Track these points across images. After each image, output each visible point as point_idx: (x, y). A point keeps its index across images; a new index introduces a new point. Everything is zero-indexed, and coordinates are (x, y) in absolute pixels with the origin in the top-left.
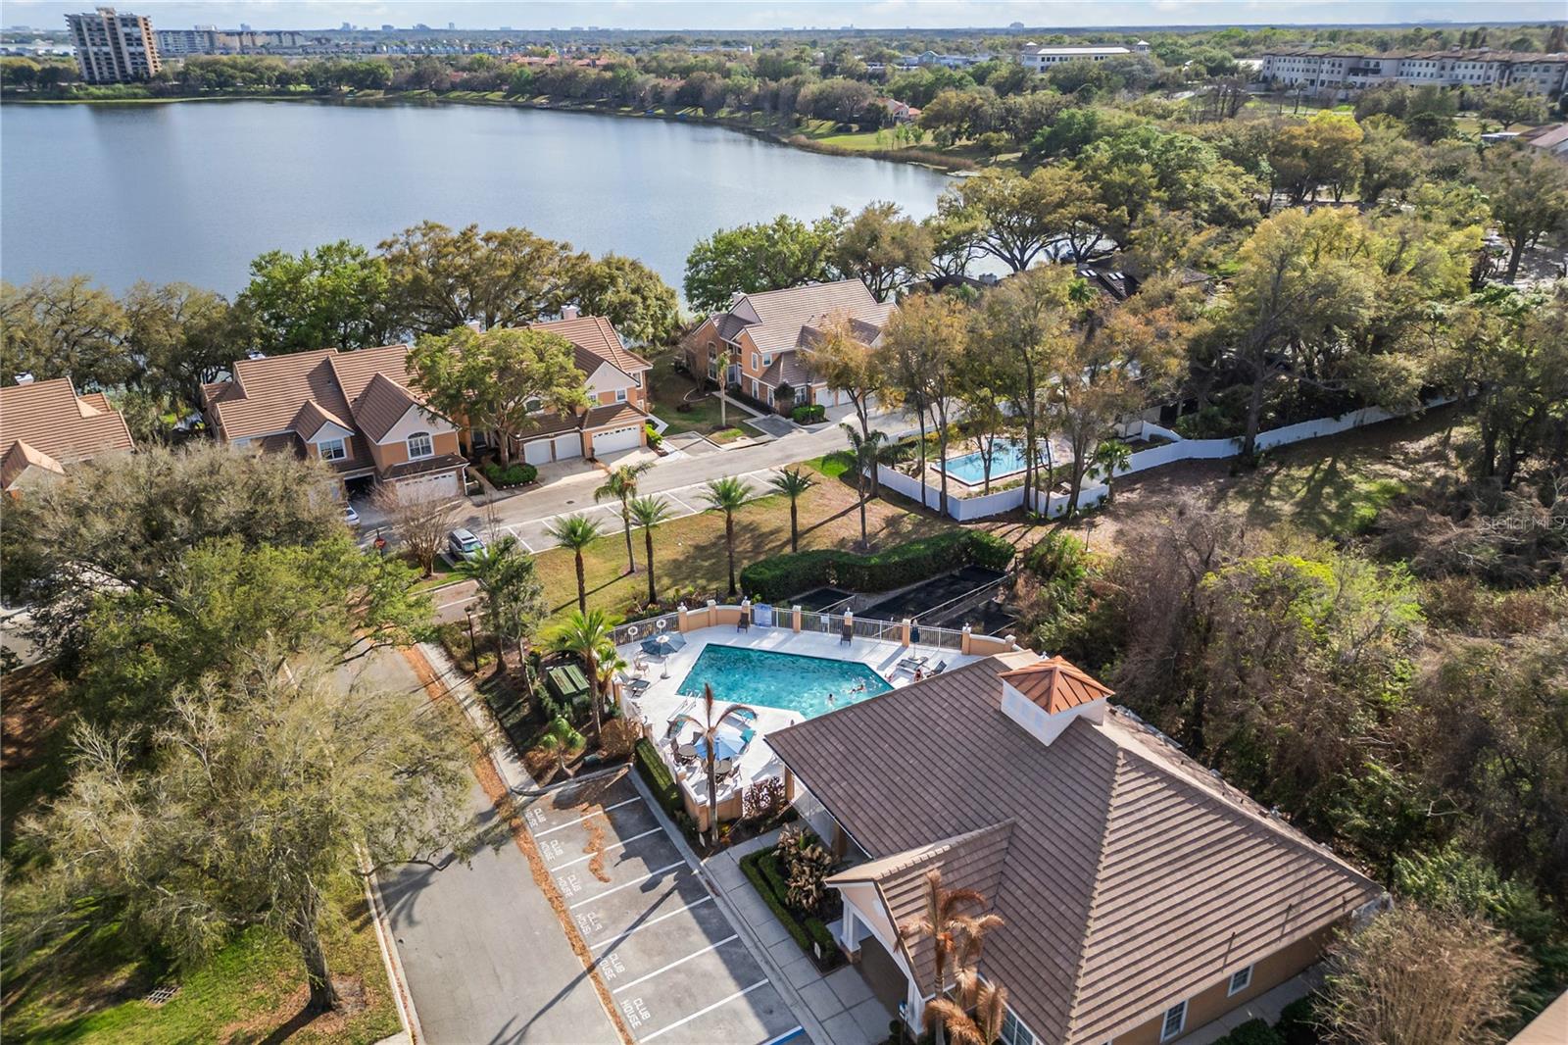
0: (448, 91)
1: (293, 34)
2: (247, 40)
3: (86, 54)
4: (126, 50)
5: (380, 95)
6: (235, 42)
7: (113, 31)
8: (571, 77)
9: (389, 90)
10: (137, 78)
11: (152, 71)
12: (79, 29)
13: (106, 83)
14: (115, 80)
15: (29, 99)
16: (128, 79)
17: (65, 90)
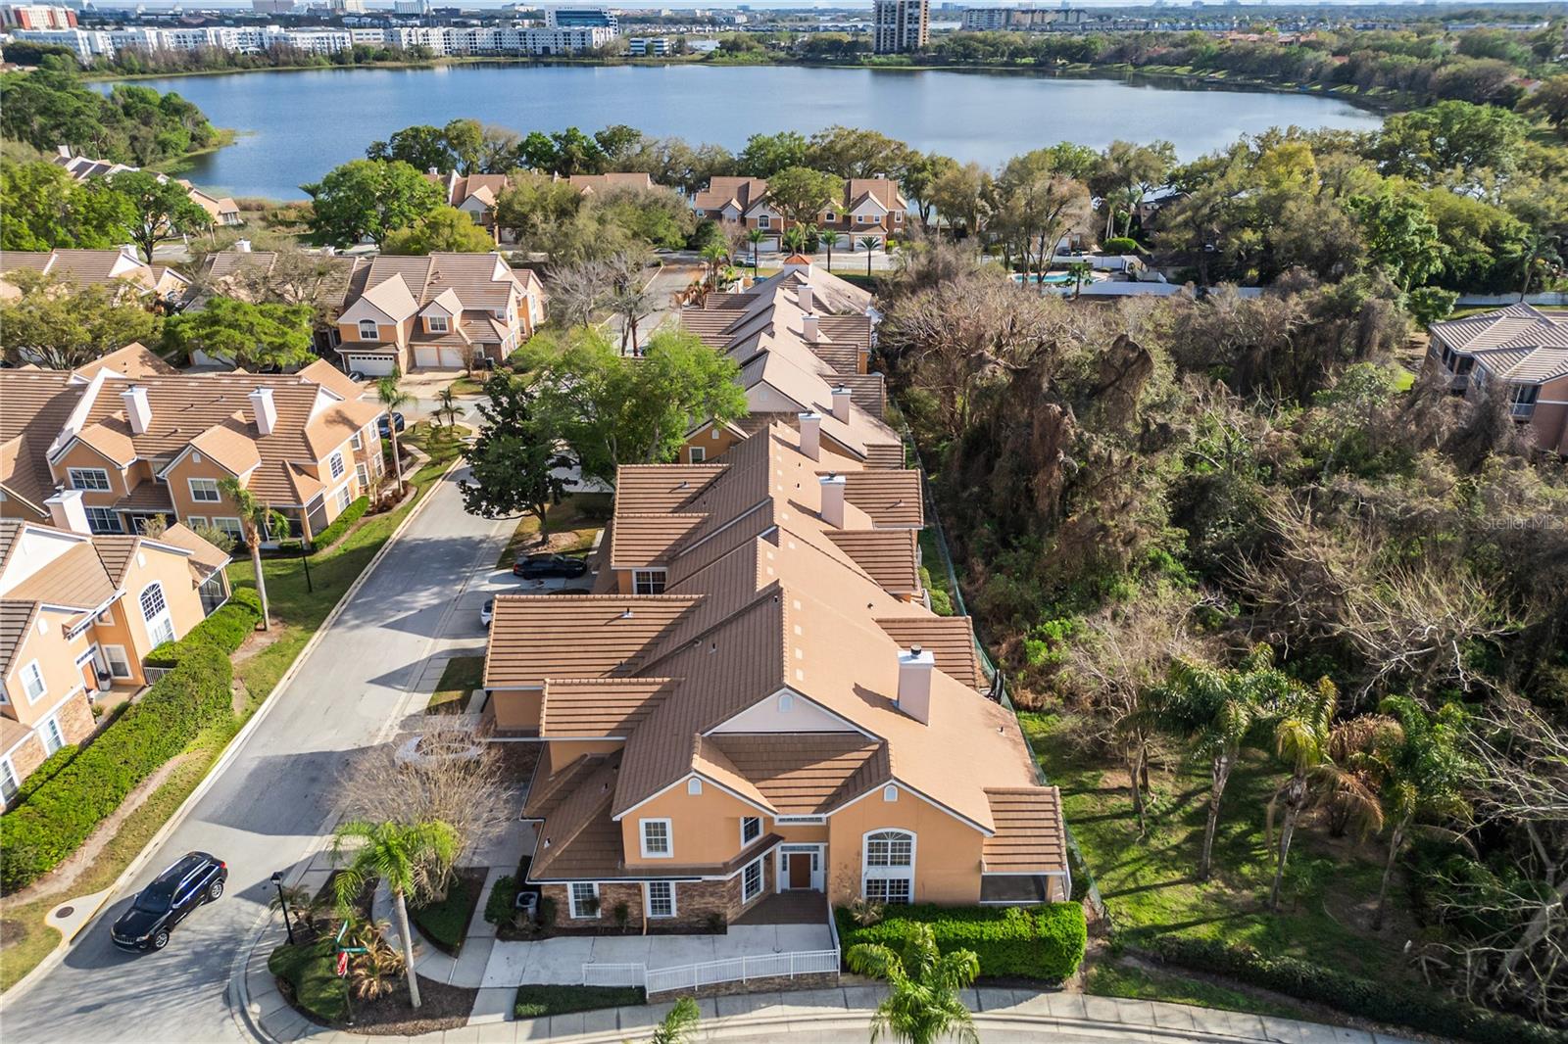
0: (1145, 64)
1: (1079, 11)
2: (1037, 18)
3: (879, 29)
4: (906, 26)
5: (1086, 67)
6: (1027, 19)
7: (902, 10)
8: (1249, 54)
9: (1095, 63)
10: (908, 50)
11: (920, 44)
12: (880, 11)
13: (886, 52)
14: (892, 51)
15: (832, 64)
16: (901, 51)
17: (857, 58)
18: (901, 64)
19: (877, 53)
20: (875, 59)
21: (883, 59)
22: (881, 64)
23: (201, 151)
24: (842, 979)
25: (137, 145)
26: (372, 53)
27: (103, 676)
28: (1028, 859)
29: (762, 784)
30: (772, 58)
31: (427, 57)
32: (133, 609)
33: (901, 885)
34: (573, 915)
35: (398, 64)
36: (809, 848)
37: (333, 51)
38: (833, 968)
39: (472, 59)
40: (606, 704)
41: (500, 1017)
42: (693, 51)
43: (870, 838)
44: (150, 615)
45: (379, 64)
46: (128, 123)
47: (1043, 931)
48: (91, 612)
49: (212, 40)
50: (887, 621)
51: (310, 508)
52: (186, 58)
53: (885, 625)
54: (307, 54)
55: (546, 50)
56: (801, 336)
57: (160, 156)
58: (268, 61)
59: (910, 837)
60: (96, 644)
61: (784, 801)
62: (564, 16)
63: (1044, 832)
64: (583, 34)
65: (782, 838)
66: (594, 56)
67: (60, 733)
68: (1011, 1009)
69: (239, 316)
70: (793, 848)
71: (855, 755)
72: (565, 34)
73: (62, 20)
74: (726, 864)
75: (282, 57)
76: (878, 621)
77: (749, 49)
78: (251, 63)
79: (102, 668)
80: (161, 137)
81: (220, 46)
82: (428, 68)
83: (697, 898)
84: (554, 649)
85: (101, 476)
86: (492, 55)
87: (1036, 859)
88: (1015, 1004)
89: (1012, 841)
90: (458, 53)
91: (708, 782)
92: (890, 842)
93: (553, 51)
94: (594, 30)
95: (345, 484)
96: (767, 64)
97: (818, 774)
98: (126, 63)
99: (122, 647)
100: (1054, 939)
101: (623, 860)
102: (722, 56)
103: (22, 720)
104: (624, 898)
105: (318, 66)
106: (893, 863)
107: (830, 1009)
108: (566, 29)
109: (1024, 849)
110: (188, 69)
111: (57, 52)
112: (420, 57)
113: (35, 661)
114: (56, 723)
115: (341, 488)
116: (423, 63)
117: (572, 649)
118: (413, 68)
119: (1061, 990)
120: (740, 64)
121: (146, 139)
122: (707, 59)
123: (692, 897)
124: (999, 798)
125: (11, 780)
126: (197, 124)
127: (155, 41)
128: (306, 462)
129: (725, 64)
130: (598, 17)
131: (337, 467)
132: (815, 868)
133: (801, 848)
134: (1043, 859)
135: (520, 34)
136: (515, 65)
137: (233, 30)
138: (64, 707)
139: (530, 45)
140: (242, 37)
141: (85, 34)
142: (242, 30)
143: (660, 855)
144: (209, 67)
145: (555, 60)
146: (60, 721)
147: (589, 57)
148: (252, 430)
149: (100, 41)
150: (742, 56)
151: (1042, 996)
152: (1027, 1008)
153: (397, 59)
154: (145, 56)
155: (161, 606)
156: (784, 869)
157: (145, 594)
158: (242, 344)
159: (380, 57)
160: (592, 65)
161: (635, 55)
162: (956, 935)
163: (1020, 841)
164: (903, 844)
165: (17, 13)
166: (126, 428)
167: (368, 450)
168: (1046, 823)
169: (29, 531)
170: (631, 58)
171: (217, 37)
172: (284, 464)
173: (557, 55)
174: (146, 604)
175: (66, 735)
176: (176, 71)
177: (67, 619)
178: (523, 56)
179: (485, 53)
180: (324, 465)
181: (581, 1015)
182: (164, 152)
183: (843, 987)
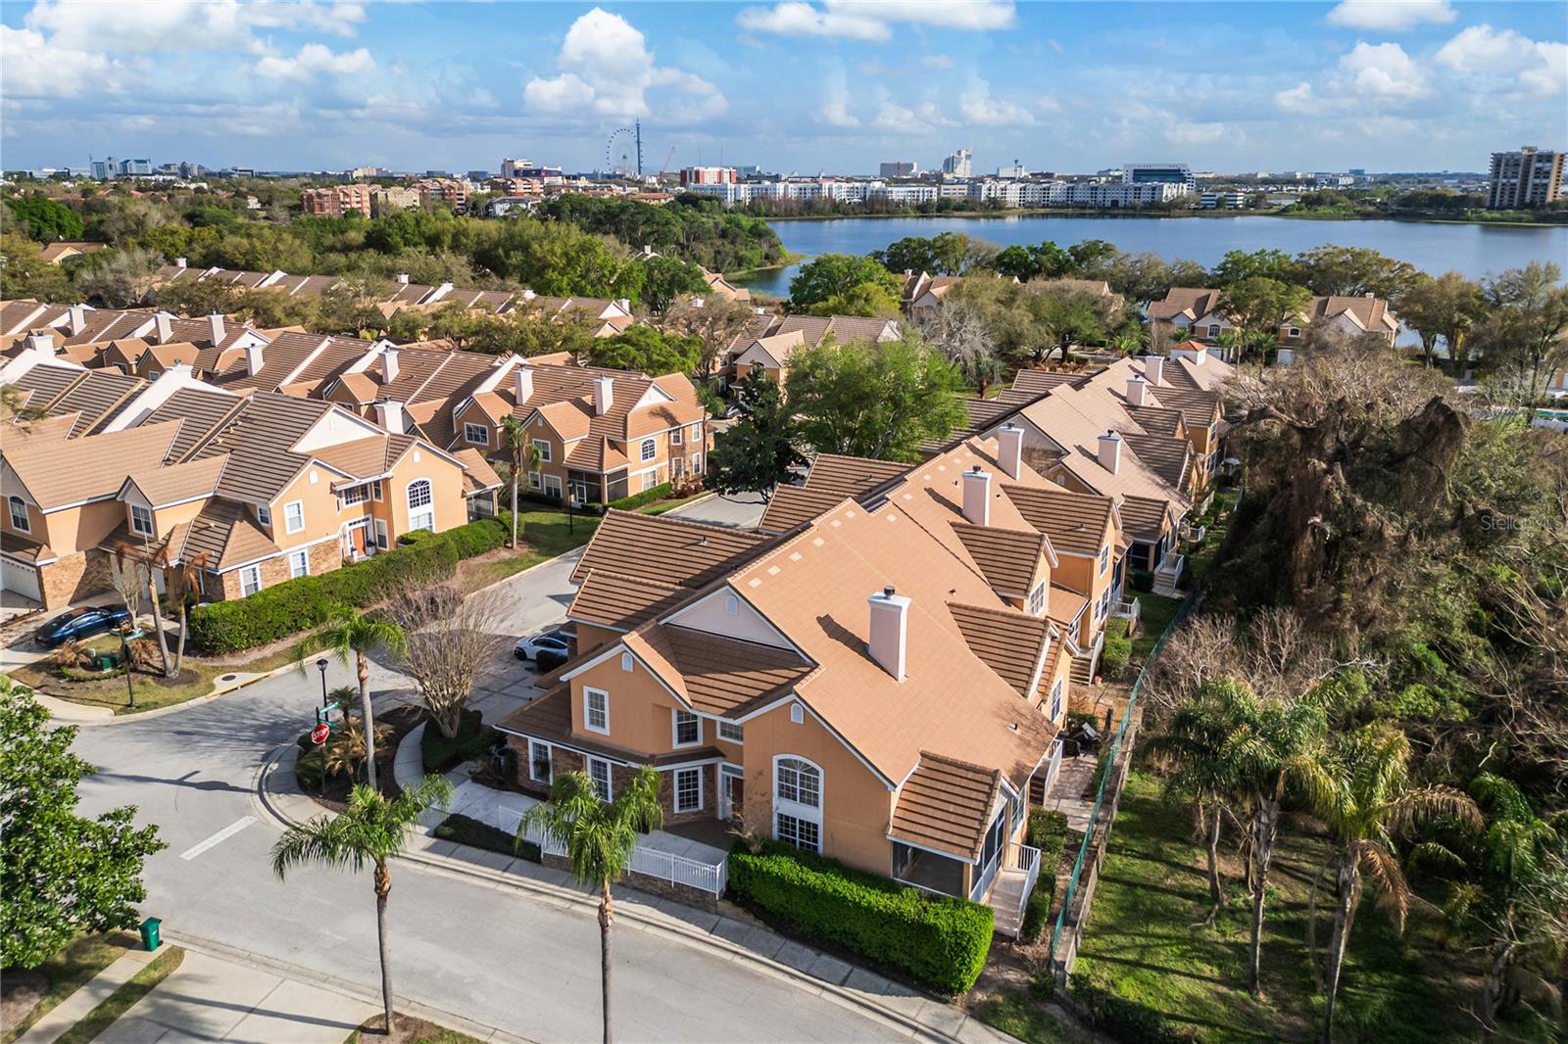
3: (1495, 185)
4: (1532, 180)
7: (1527, 165)
10: (1532, 205)
11: (1549, 198)
12: (1498, 166)
13: (1501, 208)
14: (1510, 207)
15: (1431, 220)
16: (1522, 206)
17: (1463, 213)
18: (1520, 220)
19: (1491, 208)
20: (1486, 214)
21: (1496, 215)
22: (1493, 220)
23: (769, 267)
24: (724, 906)
25: (719, 257)
26: (953, 204)
27: (370, 544)
28: (939, 835)
29: (690, 678)
30: (1358, 213)
31: (1001, 208)
32: (399, 494)
33: (810, 829)
34: (532, 777)
35: (973, 214)
37: (920, 202)
38: (717, 889)
39: (1042, 211)
40: (627, 599)
41: (425, 830)
42: (1271, 206)
43: (780, 763)
44: (414, 504)
45: (956, 213)
46: (718, 242)
47: (931, 919)
48: (357, 480)
49: (825, 193)
50: (959, 607)
51: (611, 477)
52: (802, 205)
53: (956, 610)
54: (898, 204)
55: (1115, 203)
56: (1124, 398)
57: (735, 268)
58: (864, 210)
59: (817, 773)
60: (370, 516)
61: (702, 698)
62: (1140, 174)
63: (968, 812)
64: (1154, 189)
65: (723, 755)
66: (1162, 209)
67: (307, 565)
68: (876, 997)
69: (642, 338)
70: (733, 770)
71: (785, 673)
72: (1136, 189)
73: (726, 178)
74: (653, 756)
75: (877, 207)
76: (950, 605)
77: (1333, 204)
78: (851, 211)
79: (371, 537)
80: (741, 253)
81: (830, 196)
82: (999, 217)
84: (634, 561)
85: (483, 431)
86: (1062, 207)
87: (947, 837)
88: (883, 994)
89: (930, 812)
90: (1030, 206)
91: (638, 662)
92: (798, 773)
93: (1121, 204)
94: (1166, 186)
95: (654, 468)
96: (1349, 218)
97: (743, 681)
98: (756, 208)
99: (385, 522)
100: (937, 929)
101: (571, 727)
102: (1299, 209)
103: (276, 543)
104: (571, 768)
105: (905, 215)
106: (802, 801)
107: (692, 927)
108: (1139, 185)
109: (939, 824)
110: (801, 214)
111: (709, 199)
112: (994, 208)
113: (300, 502)
114: (306, 556)
115: (649, 470)
116: (995, 213)
117: (648, 563)
118: (985, 217)
119: (946, 1002)
120: (1319, 218)
121: (727, 254)
122: (1284, 212)
124: (933, 765)
125: (256, 584)
126: (772, 246)
127: (782, 192)
128: (618, 439)
129: (1302, 217)
130: (1176, 175)
131: (648, 451)
134: (956, 839)
135: (1092, 189)
136: (1082, 216)
137: (844, 185)
138: (317, 547)
139: (1100, 198)
140: (850, 191)
141: (733, 186)
142: (850, 185)
143: (597, 730)
144: (817, 213)
145: (1122, 212)
146: (311, 556)
147: (1157, 209)
148: (591, 411)
149: (742, 192)
150: (1321, 210)
151: (920, 1000)
152: (895, 1004)
153: (973, 210)
154: (771, 203)
155: (427, 500)
156: (726, 791)
157: (413, 485)
158: (634, 358)
159: (959, 208)
160: (1160, 217)
161: (1204, 208)
162: (835, 891)
163: (938, 814)
164: (809, 777)
165: (697, 173)
166: (512, 400)
167: (688, 448)
168: (974, 804)
169: (335, 411)
170: (1200, 211)
171: (830, 189)
172: (603, 439)
173: (1125, 207)
174: (413, 493)
175: (312, 570)
176: (792, 215)
177: (337, 479)
178: (1091, 208)
179: (1056, 205)
180: (634, 445)
181: (484, 852)
182: (739, 265)
183: (722, 914)
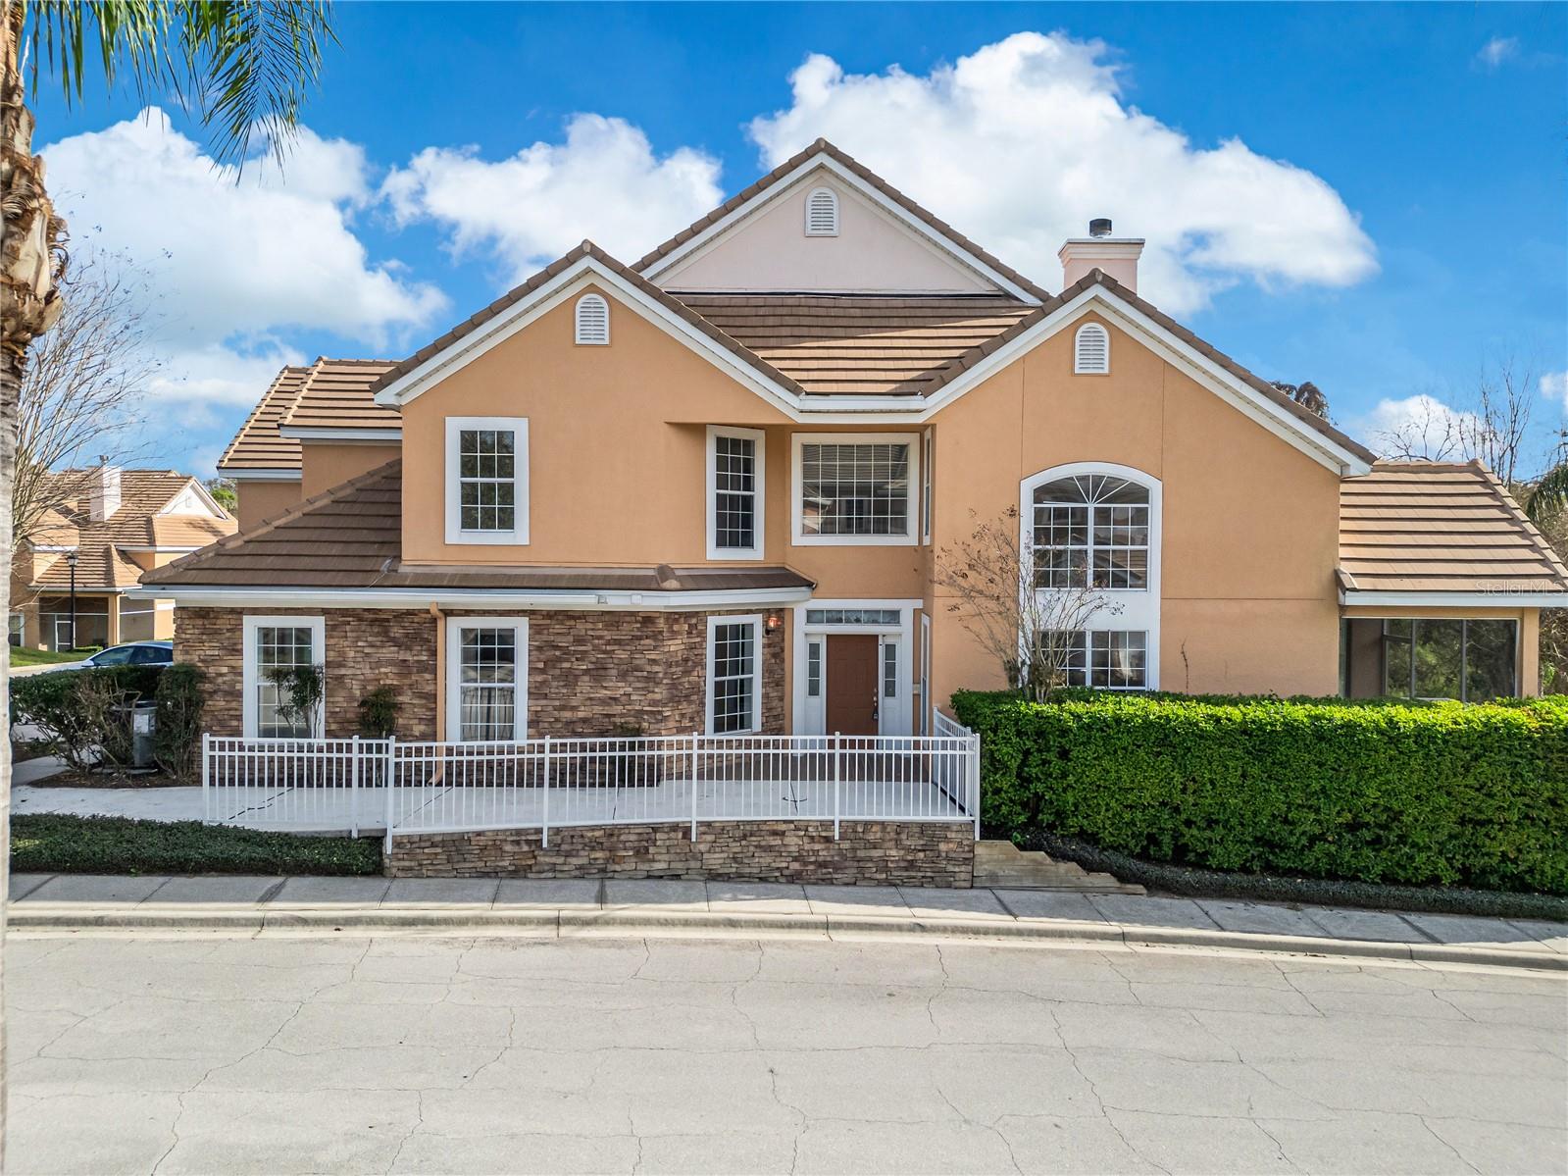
28: (1460, 568)
34: (251, 733)
36: (873, 616)
43: (1040, 494)
59: (1139, 494)
65: (809, 583)
70: (835, 617)
83: (585, 685)
87: (1482, 569)
92: (1091, 507)
101: (398, 557)
104: (389, 677)
106: (1100, 579)
123: (570, 679)
132: (890, 691)
133: (855, 617)
134: (1501, 569)
156: (813, 690)
164: (1123, 513)
